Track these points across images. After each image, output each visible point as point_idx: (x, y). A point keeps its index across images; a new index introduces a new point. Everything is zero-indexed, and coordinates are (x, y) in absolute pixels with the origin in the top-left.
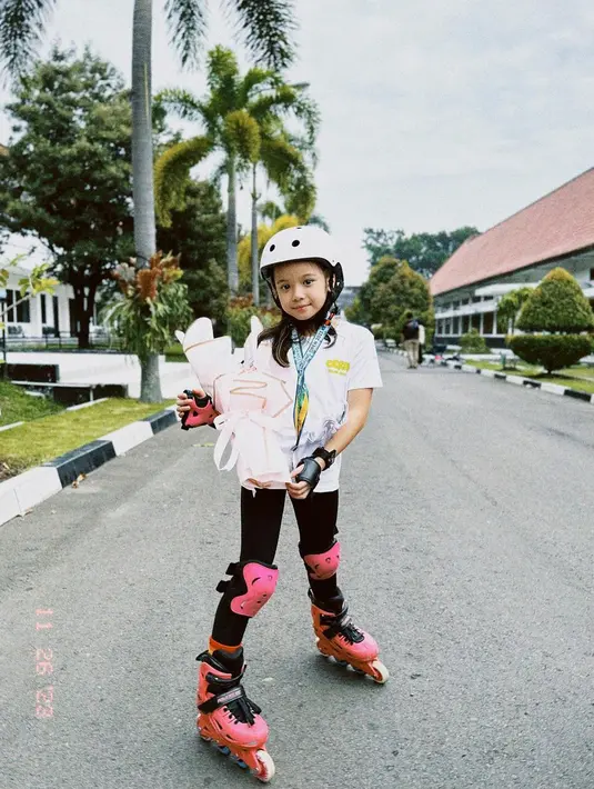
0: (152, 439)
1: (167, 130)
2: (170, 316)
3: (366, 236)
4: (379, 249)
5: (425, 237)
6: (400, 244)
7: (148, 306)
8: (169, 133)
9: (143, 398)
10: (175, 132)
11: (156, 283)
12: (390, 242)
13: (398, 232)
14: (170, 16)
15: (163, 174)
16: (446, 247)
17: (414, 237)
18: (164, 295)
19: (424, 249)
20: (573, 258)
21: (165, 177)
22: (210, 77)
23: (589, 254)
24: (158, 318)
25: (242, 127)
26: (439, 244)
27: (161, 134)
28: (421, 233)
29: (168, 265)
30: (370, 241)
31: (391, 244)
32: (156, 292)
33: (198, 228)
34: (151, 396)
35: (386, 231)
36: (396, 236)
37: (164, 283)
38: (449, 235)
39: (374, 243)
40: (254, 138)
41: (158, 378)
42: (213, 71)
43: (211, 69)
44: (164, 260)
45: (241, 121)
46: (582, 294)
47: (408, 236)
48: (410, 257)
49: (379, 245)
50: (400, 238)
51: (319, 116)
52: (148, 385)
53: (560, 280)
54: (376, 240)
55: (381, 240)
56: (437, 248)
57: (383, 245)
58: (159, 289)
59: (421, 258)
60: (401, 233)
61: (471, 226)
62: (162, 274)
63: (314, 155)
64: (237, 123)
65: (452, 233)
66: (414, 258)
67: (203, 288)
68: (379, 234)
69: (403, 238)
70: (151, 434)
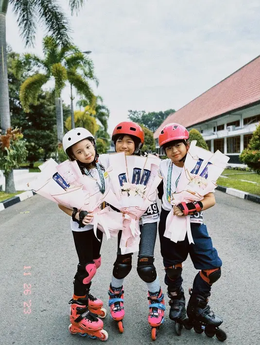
0: (4, 210)
1: (32, 69)
2: (17, 154)
3: (129, 113)
4: (135, 119)
5: (154, 114)
6: (144, 117)
7: (6, 151)
8: (33, 71)
9: (6, 192)
10: (36, 71)
11: (9, 141)
12: (139, 116)
13: (143, 111)
14: (20, 25)
15: (25, 90)
16: (163, 118)
17: (149, 114)
18: (15, 145)
19: (154, 119)
20: (206, 123)
21: (26, 92)
22: (44, 49)
23: (212, 121)
24: (11, 156)
25: (59, 71)
26: (160, 116)
27: (29, 72)
28: (152, 112)
29: (15, 133)
30: (131, 115)
31: (140, 117)
32: (10, 145)
33: (46, 113)
34: (10, 191)
35: (138, 111)
36: (142, 113)
37: (14, 140)
38: (163, 113)
39: (133, 116)
40: (64, 75)
41: (13, 182)
42: (45, 47)
43: (45, 45)
44: (14, 130)
45: (58, 68)
46: (203, 139)
47: (147, 113)
48: (148, 122)
49: (135, 117)
50: (143, 114)
51: (93, 66)
52: (8, 185)
53: (194, 134)
54: (134, 115)
55: (136, 115)
56: (159, 118)
57: (137, 117)
58: (12, 143)
59: (153, 122)
60: (144, 112)
61: (173, 109)
62: (13, 136)
63: (97, 81)
64: (56, 69)
65: (165, 112)
66: (150, 123)
67: (49, 138)
68: (135, 112)
69: (145, 114)
70: (3, 208)
